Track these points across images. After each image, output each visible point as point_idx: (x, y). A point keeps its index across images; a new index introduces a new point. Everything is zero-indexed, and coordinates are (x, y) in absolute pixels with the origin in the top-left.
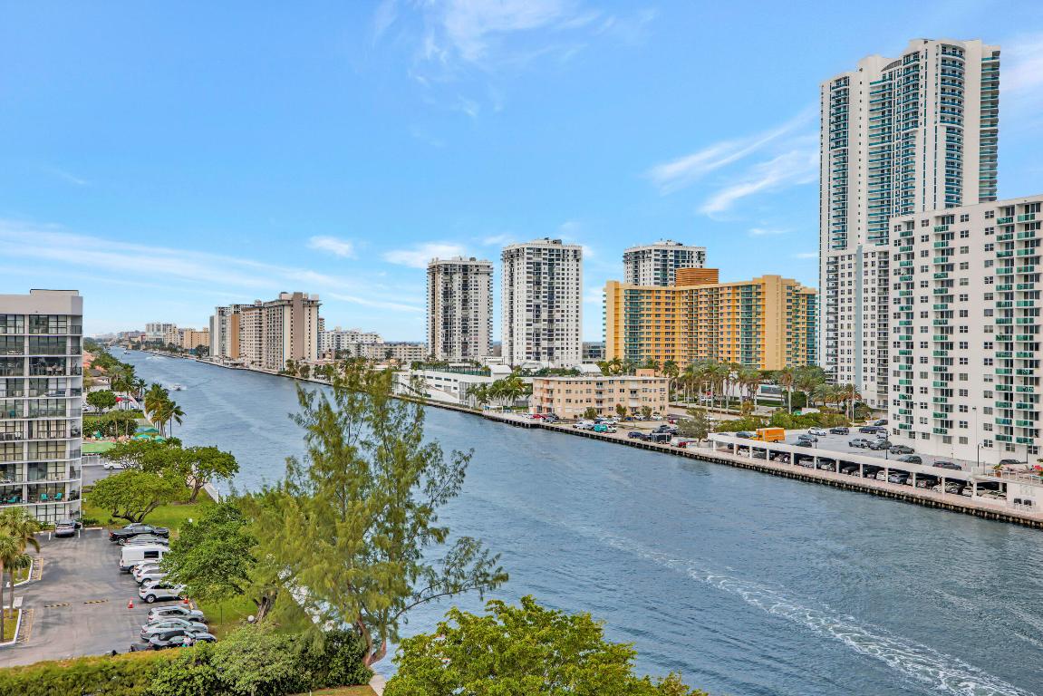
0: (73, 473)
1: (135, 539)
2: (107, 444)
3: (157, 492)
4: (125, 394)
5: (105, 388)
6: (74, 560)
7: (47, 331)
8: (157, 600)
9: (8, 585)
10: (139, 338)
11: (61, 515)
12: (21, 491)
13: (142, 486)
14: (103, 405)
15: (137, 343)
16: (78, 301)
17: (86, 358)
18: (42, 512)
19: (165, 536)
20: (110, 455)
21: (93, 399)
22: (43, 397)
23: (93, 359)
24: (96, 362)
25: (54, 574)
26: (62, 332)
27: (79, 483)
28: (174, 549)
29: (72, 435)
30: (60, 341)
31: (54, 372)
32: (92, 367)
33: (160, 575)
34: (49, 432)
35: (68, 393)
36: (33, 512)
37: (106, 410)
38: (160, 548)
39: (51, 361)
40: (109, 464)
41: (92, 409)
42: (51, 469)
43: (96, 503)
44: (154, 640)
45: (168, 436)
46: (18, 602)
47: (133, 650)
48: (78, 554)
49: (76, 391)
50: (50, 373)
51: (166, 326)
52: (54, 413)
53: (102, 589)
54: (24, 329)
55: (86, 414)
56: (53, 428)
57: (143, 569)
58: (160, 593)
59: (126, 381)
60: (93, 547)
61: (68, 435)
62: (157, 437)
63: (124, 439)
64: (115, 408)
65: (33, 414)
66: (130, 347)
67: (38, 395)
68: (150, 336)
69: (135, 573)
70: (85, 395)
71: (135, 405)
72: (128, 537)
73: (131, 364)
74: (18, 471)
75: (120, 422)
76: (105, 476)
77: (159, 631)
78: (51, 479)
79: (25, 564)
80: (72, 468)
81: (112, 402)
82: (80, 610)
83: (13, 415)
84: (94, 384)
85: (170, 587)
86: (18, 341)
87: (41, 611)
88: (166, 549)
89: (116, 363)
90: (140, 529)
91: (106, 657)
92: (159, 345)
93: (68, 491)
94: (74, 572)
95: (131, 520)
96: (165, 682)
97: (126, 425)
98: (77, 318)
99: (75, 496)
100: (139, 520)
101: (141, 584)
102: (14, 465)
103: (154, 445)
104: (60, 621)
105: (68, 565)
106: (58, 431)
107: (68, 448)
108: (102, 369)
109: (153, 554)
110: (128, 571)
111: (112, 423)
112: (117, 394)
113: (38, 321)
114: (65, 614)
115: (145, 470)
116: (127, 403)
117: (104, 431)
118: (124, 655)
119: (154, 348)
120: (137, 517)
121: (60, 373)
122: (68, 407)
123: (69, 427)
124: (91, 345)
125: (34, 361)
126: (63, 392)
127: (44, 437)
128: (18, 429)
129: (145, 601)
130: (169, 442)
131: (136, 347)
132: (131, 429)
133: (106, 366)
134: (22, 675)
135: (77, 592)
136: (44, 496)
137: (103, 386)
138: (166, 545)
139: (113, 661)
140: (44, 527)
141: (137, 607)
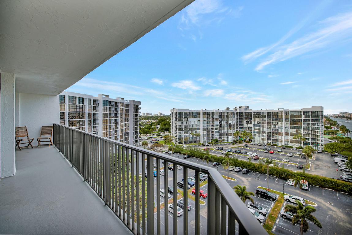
0: (321, 141)
1: (338, 157)
2: (330, 136)
3: (344, 148)
4: (334, 127)
5: (329, 125)
6: (322, 158)
7: (315, 114)
8: (344, 171)
9: (308, 159)
10: (338, 116)
11: (319, 149)
12: (310, 143)
13: (340, 146)
14: (329, 129)
15: (337, 116)
16: (322, 108)
17: (324, 120)
18: (314, 147)
19: (347, 158)
20: (331, 139)
21: (326, 127)
22: (314, 126)
23: (325, 119)
24: (326, 120)
25: (317, 159)
26: (318, 114)
27: (323, 143)
28: (349, 161)
29: (321, 134)
30: (318, 116)
31: (317, 122)
32: (326, 121)
33: (345, 166)
34: (316, 133)
35: (320, 126)
36: (313, 147)
37: (329, 130)
38: (345, 160)
39: (316, 120)
40: (330, 140)
41: (326, 129)
42: (316, 140)
43: (327, 148)
44: (345, 179)
45: (347, 136)
46: (310, 163)
47: (338, 179)
48: (323, 157)
49: (322, 126)
50: (316, 122)
51: (345, 113)
52: (317, 129)
53: (329, 165)
54: (310, 114)
55: (324, 130)
56: (317, 132)
57: (340, 163)
58: (345, 170)
59: (335, 124)
60: (326, 156)
61: (320, 134)
62: (343, 136)
63: (334, 136)
64: (331, 129)
65: (312, 129)
66: (335, 117)
67: (313, 126)
68: (341, 115)
69: (338, 164)
70: (324, 127)
71: (337, 129)
72: (336, 156)
73: (336, 121)
74: (309, 139)
75: (333, 132)
76: (329, 143)
77: (346, 178)
78: (316, 142)
79: (311, 156)
80: (321, 140)
81: (331, 128)
82: (324, 168)
83: (308, 129)
84: (326, 124)
85: (348, 169)
86: (309, 116)
87: (315, 166)
88: (347, 161)
89: (331, 120)
90: (339, 155)
91: (331, 178)
92: (344, 117)
93: (320, 145)
94: (322, 160)
95: (337, 153)
96: (348, 189)
97: (335, 133)
98: (322, 112)
99: (322, 145)
100: (339, 153)
101: (340, 166)
102: (308, 138)
103: (343, 138)
104: (319, 168)
105: (321, 158)
106: (318, 133)
107: (320, 136)
108: (328, 122)
109: (344, 161)
110: (336, 163)
111: (331, 132)
112: (332, 127)
113: (313, 112)
114: (321, 167)
115: (340, 143)
116: (334, 128)
117: (329, 134)
118: (335, 180)
119: (342, 118)
120: (338, 152)
121: (318, 122)
122: (320, 128)
123: (320, 132)
124: (325, 117)
125: (312, 120)
126: (319, 126)
127: (315, 134)
128: (309, 132)
129: (341, 170)
130: (347, 138)
131: (337, 117)
132: (336, 134)
133: (329, 121)
134: (311, 176)
135: (323, 164)
136: (315, 145)
137: (328, 125)
138: (347, 160)
139: (333, 180)
140: (315, 150)
141: (339, 171)
